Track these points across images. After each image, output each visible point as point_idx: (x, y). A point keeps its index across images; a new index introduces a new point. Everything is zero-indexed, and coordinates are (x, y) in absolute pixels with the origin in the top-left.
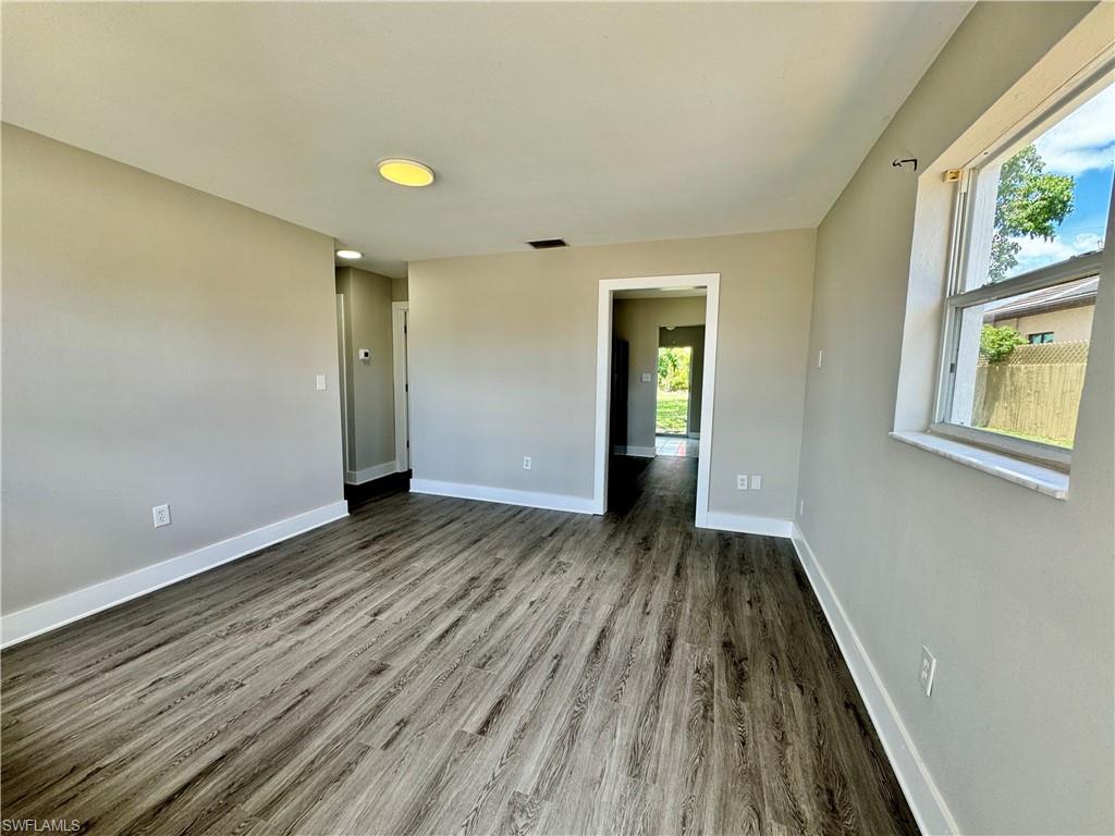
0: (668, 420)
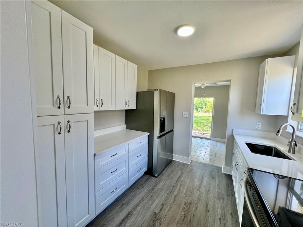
0: (202, 126)
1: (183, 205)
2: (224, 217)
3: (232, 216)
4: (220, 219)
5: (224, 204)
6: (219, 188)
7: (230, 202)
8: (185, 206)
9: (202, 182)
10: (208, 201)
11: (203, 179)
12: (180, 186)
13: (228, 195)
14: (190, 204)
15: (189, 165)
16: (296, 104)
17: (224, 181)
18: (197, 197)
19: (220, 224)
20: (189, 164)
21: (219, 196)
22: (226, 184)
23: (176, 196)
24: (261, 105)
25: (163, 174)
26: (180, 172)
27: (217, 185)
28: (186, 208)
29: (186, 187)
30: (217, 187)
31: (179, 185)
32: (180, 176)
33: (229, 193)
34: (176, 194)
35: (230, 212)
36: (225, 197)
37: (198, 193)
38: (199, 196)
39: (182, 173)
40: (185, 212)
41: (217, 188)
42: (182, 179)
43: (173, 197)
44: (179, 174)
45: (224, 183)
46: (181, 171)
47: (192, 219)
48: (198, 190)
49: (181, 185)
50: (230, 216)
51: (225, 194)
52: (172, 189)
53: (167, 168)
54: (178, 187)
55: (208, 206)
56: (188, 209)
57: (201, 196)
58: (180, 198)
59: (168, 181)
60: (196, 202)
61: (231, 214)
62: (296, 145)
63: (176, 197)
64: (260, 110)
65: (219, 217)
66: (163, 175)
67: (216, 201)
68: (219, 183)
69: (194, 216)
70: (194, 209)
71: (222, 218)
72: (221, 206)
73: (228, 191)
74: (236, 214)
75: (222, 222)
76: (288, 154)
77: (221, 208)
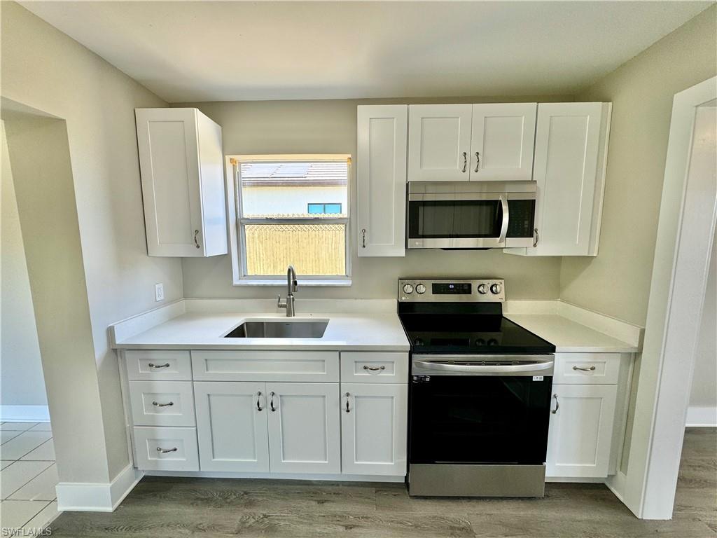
3: (325, 501)
4: (349, 527)
5: (293, 517)
7: (281, 502)
13: (250, 504)
19: (361, 527)
21: (259, 529)
33: (240, 502)
35: (315, 503)
36: (258, 511)
50: (325, 504)
51: (247, 511)
61: (321, 502)
65: (342, 529)
71: (342, 523)
72: (302, 523)
73: (231, 503)
74: (316, 493)
75: (355, 522)
76: (292, 317)
77: (311, 524)
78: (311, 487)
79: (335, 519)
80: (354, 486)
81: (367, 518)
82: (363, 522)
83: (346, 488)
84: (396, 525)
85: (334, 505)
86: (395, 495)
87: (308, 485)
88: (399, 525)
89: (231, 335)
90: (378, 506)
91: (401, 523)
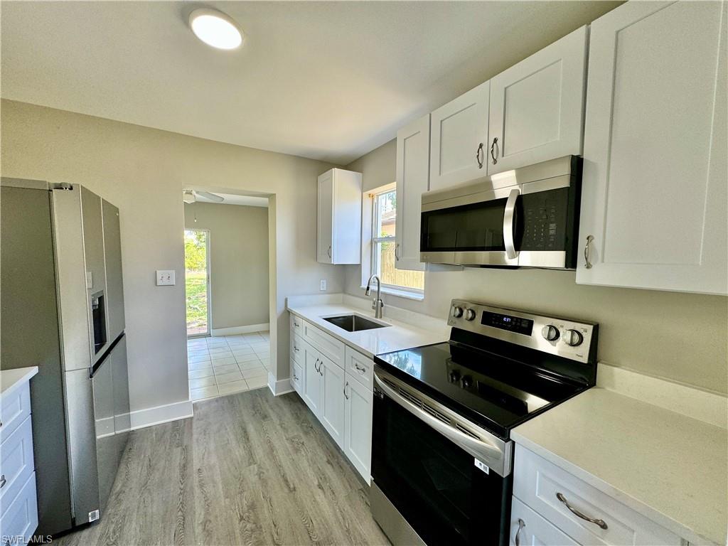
1: (238, 526)
2: (323, 477)
3: (331, 464)
4: (320, 486)
5: (310, 454)
6: (285, 429)
7: (316, 444)
8: (244, 525)
9: (248, 439)
10: (282, 471)
11: (245, 432)
12: (202, 486)
13: (306, 433)
14: (252, 507)
15: (192, 418)
16: (401, 245)
17: (286, 410)
18: (258, 479)
19: (324, 493)
20: (192, 415)
21: (294, 446)
22: (292, 414)
23: (205, 523)
24: (330, 247)
25: (119, 494)
26: (177, 451)
27: (278, 427)
28: (249, 526)
29: (218, 479)
30: (281, 431)
31: (196, 488)
32: (183, 462)
33: (305, 429)
34: (202, 517)
35: (325, 459)
36: (304, 439)
37: (254, 468)
38: (260, 474)
39: (186, 450)
40: (253, 536)
41: (283, 433)
42: (196, 464)
43: (198, 530)
44: (178, 459)
45: (288, 415)
46: (178, 447)
47: (275, 536)
48: (250, 464)
49: (203, 482)
50: (329, 466)
51: (301, 434)
52: (180, 513)
53: (123, 466)
54: (197, 491)
55: (289, 480)
56: (254, 523)
57: (264, 471)
58: (219, 519)
59: (152, 501)
60: (263, 493)
61: (328, 462)
62: (382, 305)
63: (208, 522)
64: (330, 257)
65: (316, 483)
66: (121, 496)
67: (295, 457)
68: (280, 420)
69: (275, 526)
70: (266, 512)
71: (320, 481)
72: (308, 462)
73: (302, 426)
74: (333, 456)
75: (325, 489)
76: (379, 320)
77: (310, 466)
78: (337, 453)
79: (321, 475)
80: (355, 473)
81: (334, 493)
82: (329, 493)
83: (350, 470)
84: (339, 514)
85: (331, 469)
86: (366, 503)
87: (337, 449)
88: (341, 518)
89: (329, 320)
90: (349, 498)
91: (344, 518)
